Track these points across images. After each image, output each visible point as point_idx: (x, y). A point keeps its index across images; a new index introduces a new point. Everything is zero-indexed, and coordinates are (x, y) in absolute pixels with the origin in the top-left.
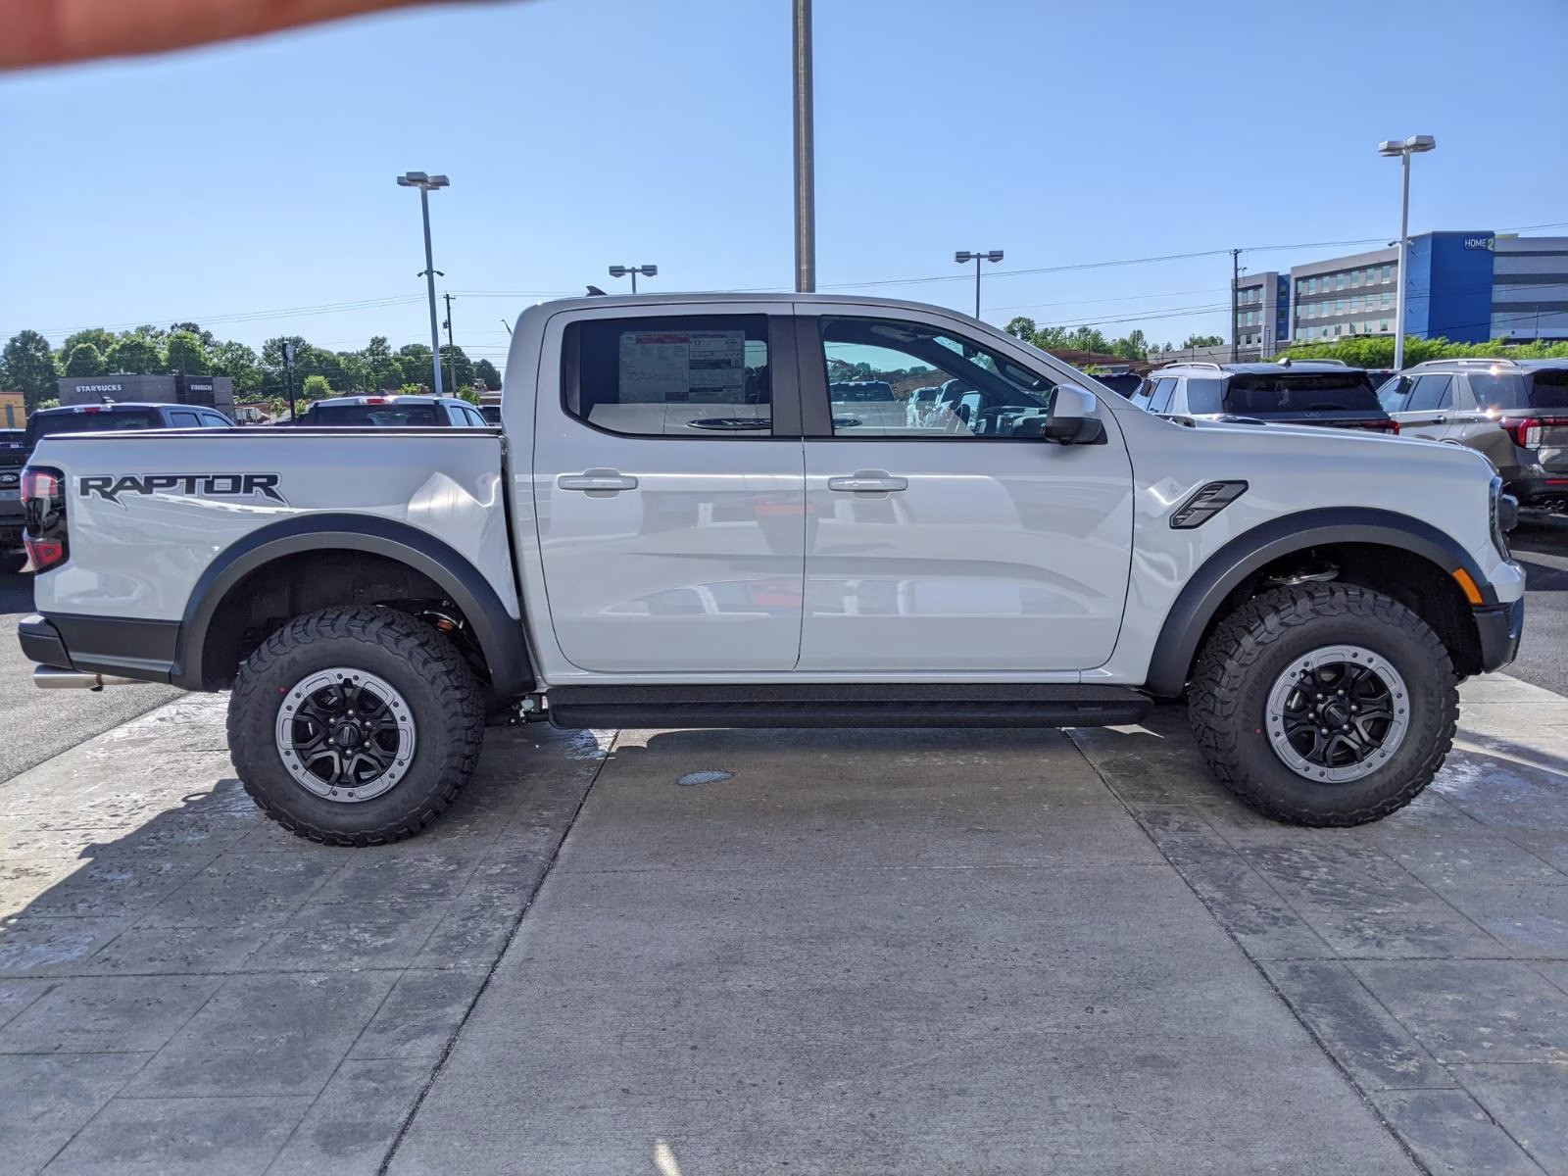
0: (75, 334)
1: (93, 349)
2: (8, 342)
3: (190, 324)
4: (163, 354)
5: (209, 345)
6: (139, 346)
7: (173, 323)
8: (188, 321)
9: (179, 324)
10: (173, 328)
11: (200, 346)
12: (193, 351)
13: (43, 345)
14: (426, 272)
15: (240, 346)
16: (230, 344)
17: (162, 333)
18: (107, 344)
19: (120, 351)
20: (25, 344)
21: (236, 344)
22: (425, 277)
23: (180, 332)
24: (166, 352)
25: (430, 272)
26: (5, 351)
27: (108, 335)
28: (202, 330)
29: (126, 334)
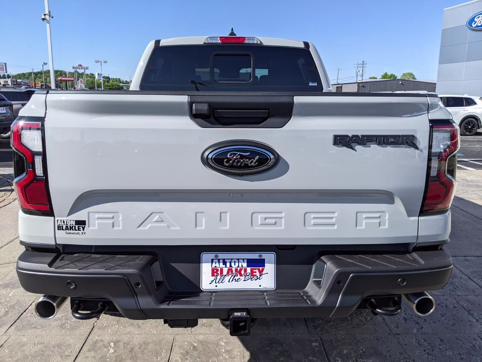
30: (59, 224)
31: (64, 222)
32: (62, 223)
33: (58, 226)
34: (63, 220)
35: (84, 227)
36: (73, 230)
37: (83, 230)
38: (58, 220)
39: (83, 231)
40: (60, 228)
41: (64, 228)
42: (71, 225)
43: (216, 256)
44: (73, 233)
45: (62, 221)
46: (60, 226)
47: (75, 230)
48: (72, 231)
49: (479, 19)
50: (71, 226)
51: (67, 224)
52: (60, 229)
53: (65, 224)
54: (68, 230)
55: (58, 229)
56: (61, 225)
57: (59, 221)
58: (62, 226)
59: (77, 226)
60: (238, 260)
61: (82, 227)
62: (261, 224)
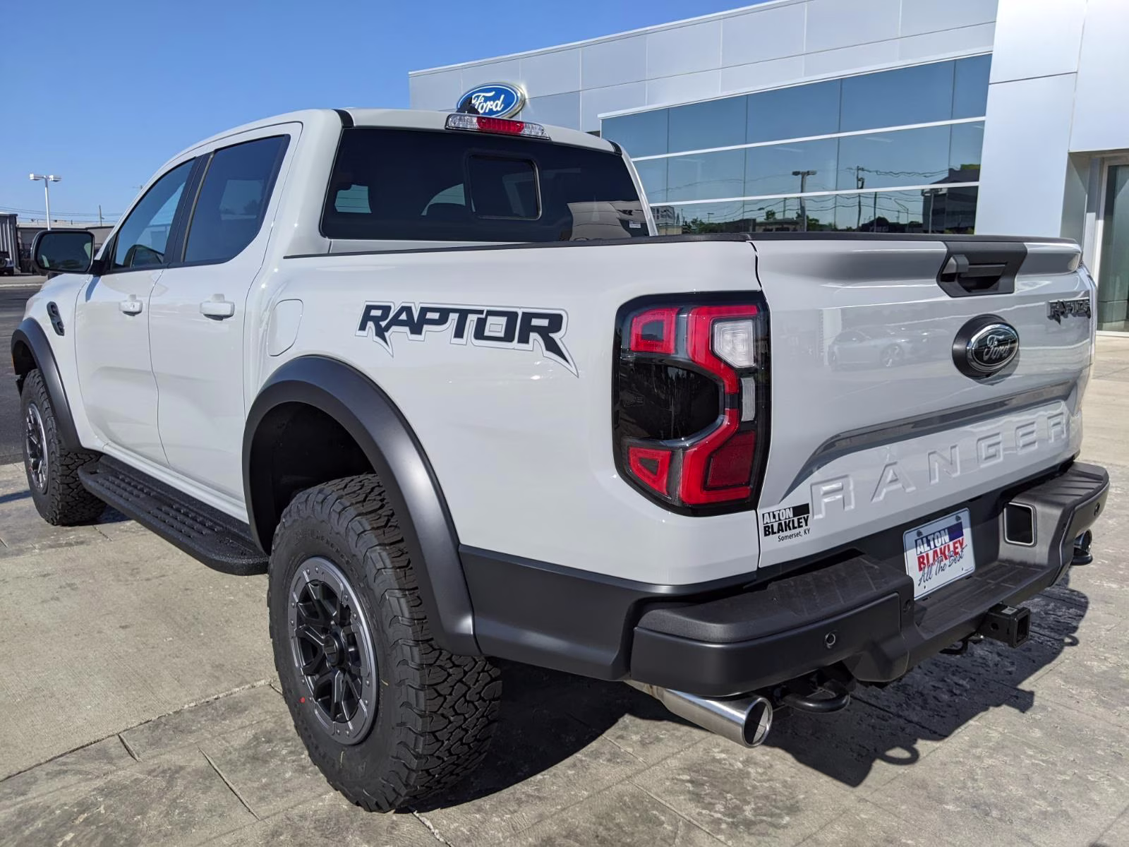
30: (767, 523)
31: (774, 517)
32: (772, 520)
33: (765, 527)
34: (773, 512)
35: (808, 517)
36: (790, 529)
37: (806, 525)
38: (763, 515)
39: (806, 527)
40: (768, 531)
41: (776, 530)
42: (786, 519)
43: (919, 534)
44: (791, 536)
45: (771, 514)
46: (768, 527)
47: (794, 528)
48: (788, 533)
49: (479, 101)
50: (787, 521)
51: (780, 520)
52: (769, 534)
53: (777, 519)
54: (783, 531)
55: (766, 535)
56: (770, 525)
57: (767, 515)
58: (772, 526)
59: (796, 519)
60: (939, 532)
61: (804, 518)
62: (986, 458)
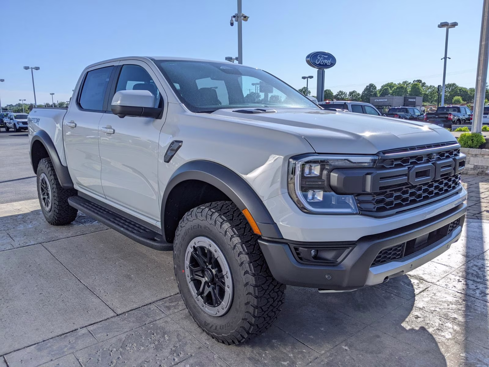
0: (385, 84)
1: (388, 89)
2: (366, 87)
3: (419, 80)
4: (409, 89)
5: (424, 87)
6: (402, 87)
7: (414, 80)
8: (418, 79)
9: (416, 80)
10: (414, 81)
11: (421, 87)
12: (418, 88)
13: (375, 88)
14: (444, 58)
15: (434, 86)
16: (431, 86)
17: (410, 83)
18: (393, 87)
19: (396, 89)
20: (370, 87)
21: (433, 86)
22: (443, 60)
23: (416, 83)
24: (410, 89)
25: (445, 58)
26: (364, 90)
27: (394, 84)
28: (423, 82)
29: (399, 84)
